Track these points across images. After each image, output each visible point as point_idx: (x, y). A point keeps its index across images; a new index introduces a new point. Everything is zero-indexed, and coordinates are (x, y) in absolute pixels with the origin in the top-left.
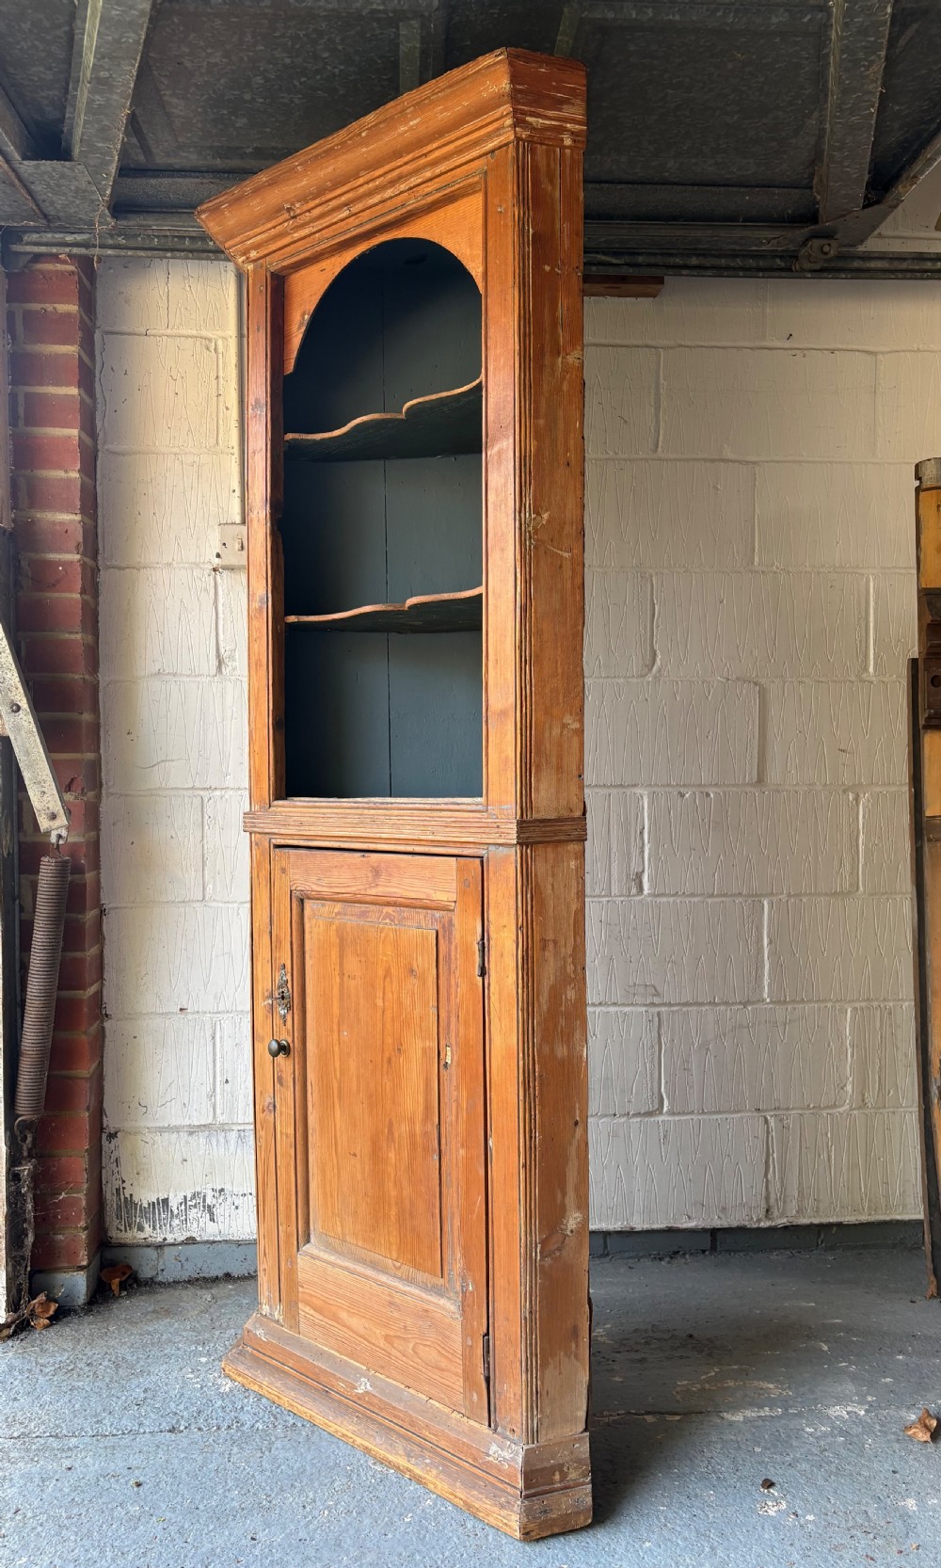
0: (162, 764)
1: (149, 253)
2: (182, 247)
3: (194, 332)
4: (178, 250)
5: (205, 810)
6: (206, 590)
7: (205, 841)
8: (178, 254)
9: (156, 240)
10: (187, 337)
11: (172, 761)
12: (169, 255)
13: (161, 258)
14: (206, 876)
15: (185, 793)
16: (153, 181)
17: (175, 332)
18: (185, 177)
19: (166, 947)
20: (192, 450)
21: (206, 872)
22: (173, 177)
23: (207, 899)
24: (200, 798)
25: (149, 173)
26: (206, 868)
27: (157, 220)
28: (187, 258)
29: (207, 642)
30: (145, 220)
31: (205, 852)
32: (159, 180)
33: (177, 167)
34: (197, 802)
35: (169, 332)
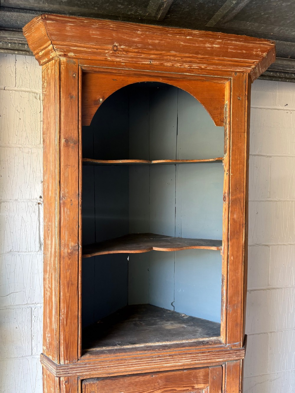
0: (12, 294)
1: (6, 51)
2: (23, 49)
3: (28, 89)
4: (21, 50)
5: (33, 313)
6: (34, 212)
7: (33, 328)
8: (21, 52)
9: (10, 44)
10: (25, 91)
11: (17, 292)
12: (16, 52)
13: (12, 54)
14: (33, 344)
15: (23, 306)
16: (8, 14)
17: (19, 89)
18: (26, 13)
19: (14, 378)
20: (28, 146)
21: (33, 342)
22: (19, 12)
23: (33, 354)
24: (30, 308)
25: (6, 9)
26: (33, 340)
27: (10, 34)
28: (26, 55)
29: (35, 236)
30: (4, 34)
31: (33, 333)
32: (12, 13)
33: (22, 6)
34: (29, 310)
35: (16, 88)
